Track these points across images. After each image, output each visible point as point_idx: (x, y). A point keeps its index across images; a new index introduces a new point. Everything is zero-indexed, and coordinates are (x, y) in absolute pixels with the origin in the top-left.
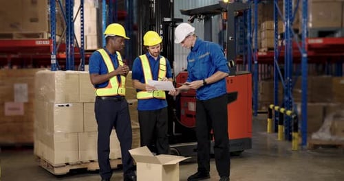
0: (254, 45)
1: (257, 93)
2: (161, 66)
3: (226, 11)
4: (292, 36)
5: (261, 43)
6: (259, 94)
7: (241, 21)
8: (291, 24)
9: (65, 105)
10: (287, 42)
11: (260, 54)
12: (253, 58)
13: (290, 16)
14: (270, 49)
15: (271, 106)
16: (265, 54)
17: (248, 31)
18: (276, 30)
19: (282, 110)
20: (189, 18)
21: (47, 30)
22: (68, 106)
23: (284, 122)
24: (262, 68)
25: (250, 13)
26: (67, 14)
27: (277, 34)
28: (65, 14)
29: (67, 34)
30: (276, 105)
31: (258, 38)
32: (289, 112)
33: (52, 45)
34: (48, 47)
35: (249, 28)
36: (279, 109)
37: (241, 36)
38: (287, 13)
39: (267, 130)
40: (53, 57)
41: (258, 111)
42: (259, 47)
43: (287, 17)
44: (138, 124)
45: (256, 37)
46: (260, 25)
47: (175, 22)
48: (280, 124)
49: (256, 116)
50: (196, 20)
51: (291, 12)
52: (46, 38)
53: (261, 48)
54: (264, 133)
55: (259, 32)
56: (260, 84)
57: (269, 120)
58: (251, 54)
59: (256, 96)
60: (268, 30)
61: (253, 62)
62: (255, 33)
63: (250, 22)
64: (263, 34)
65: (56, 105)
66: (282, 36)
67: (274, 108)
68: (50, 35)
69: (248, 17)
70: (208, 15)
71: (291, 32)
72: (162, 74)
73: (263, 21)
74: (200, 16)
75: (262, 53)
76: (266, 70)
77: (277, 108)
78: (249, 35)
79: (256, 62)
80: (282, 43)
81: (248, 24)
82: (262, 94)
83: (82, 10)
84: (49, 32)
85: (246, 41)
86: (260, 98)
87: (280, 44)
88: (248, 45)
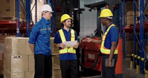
0: (123, 23)
1: (124, 47)
2: (72, 35)
3: (108, 5)
4: (144, 19)
5: (126, 22)
6: (126, 48)
7: (117, 12)
8: (143, 12)
9: (18, 56)
10: (141, 21)
11: (126, 28)
12: (122, 30)
13: (143, 8)
14: (131, 25)
15: (133, 55)
16: (129, 28)
17: (120, 16)
18: (135, 16)
19: (139, 57)
20: (89, 9)
21: (15, 16)
22: (19, 57)
23: (140, 64)
24: (127, 34)
25: (121, 8)
26: (27, 7)
27: (135, 18)
28: (25, 7)
29: (27, 18)
30: (135, 54)
31: (125, 20)
32: (143, 59)
33: (17, 23)
34: (15, 24)
35: (120, 15)
36: (137, 57)
37: (117, 19)
38: (141, 6)
39: (130, 67)
40: (18, 29)
41: (126, 56)
42: (126, 24)
43: (141, 8)
44: (60, 67)
45: (124, 19)
46: (126, 13)
47: (80, 11)
48: (137, 65)
49: (124, 59)
50: (92, 10)
51: (143, 5)
52: (14, 20)
53: (127, 24)
54: (129, 69)
55: (125, 17)
56: (126, 43)
57: (131, 62)
58: (122, 28)
59: (124, 49)
60: (130, 16)
61: (123, 32)
62: (123, 17)
63: (121, 12)
64: (128, 18)
65: (12, 57)
66: (138, 19)
67: (134, 56)
68: (16, 18)
69: (120, 10)
70: (99, 8)
71: (143, 16)
72: (73, 39)
73: (128, 11)
74: (95, 8)
75: (127, 27)
76: (129, 35)
77: (136, 56)
78: (120, 18)
79: (124, 32)
80: (138, 22)
81: (120, 13)
82: (127, 47)
83: (36, 6)
84: (16, 17)
85: (119, 21)
86: (126, 50)
87: (137, 23)
88: (120, 24)
